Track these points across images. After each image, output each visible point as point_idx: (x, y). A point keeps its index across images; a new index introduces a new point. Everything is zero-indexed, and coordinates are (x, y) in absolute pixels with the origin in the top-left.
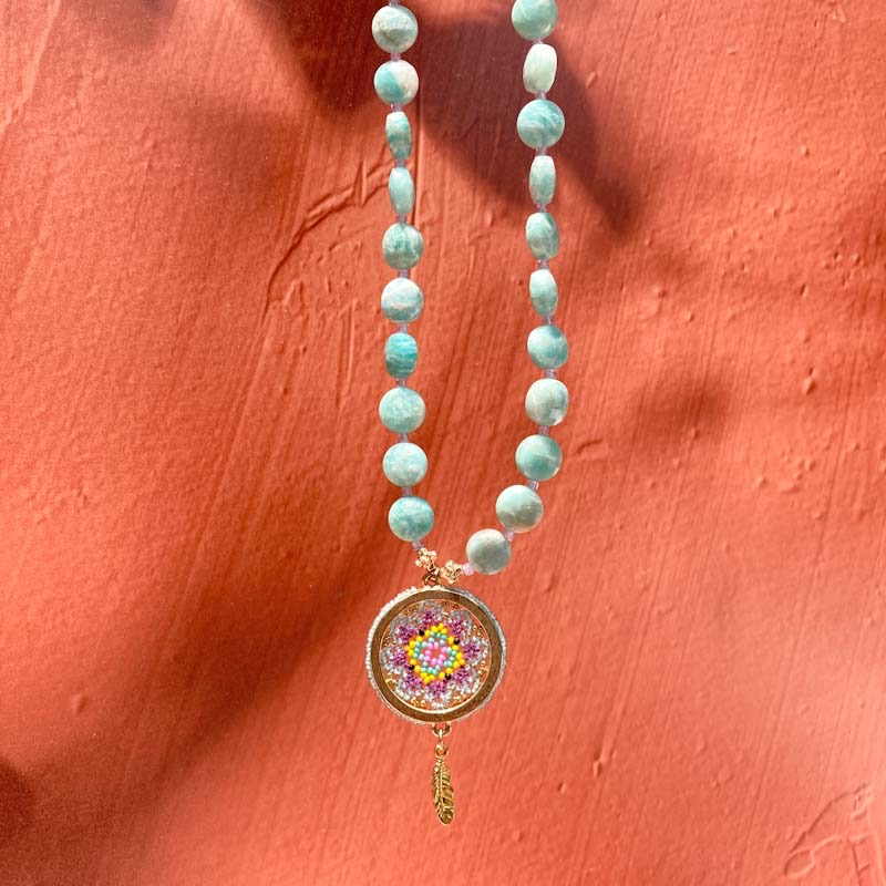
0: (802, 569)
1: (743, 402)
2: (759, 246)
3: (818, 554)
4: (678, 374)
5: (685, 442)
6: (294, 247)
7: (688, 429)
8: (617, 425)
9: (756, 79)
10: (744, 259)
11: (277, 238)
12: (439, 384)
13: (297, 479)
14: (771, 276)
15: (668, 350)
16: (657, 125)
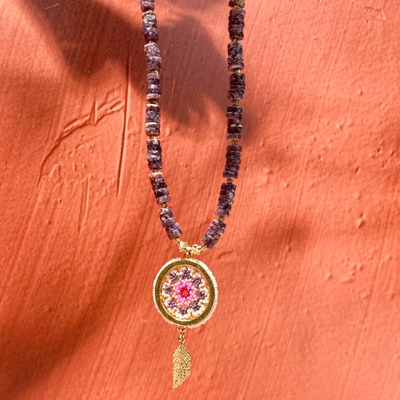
0: (355, 326)
1: (318, 231)
2: (330, 146)
3: (365, 318)
4: (278, 217)
5: (282, 253)
6: (56, 147)
7: (284, 246)
8: (242, 244)
9: (330, 53)
10: (321, 153)
11: (46, 142)
12: (138, 220)
13: (55, 269)
14: (337, 162)
15: (273, 203)
16: (268, 80)
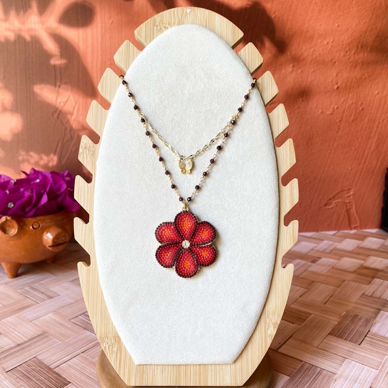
0: (333, 134)
1: (316, 92)
3: (338, 130)
4: (297, 86)
5: (299, 102)
7: (300, 99)
9: (322, 8)
14: (325, 60)
15: (295, 80)
16: (292, 25)
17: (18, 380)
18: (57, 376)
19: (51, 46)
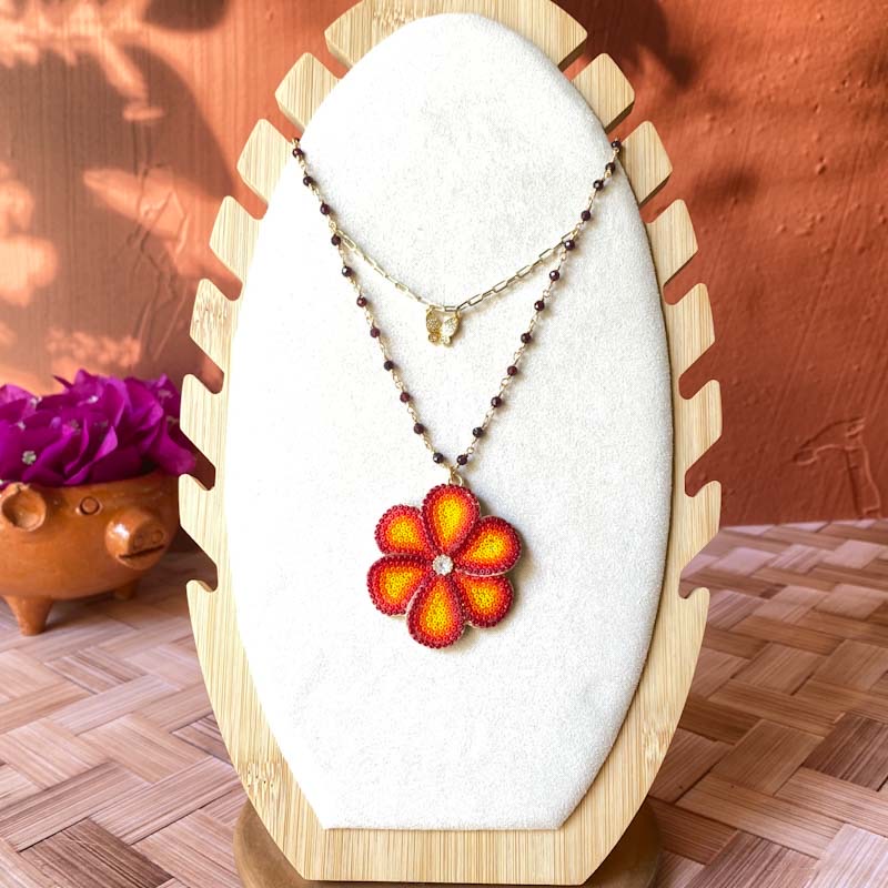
0: (813, 283)
1: (769, 181)
2: (782, 84)
3: (826, 274)
4: (723, 166)
5: (728, 205)
7: (730, 198)
10: (771, 93)
14: (791, 101)
15: (716, 152)
17: (46, 870)
18: (139, 861)
19: (124, 76)
